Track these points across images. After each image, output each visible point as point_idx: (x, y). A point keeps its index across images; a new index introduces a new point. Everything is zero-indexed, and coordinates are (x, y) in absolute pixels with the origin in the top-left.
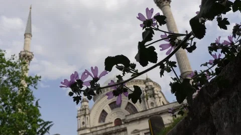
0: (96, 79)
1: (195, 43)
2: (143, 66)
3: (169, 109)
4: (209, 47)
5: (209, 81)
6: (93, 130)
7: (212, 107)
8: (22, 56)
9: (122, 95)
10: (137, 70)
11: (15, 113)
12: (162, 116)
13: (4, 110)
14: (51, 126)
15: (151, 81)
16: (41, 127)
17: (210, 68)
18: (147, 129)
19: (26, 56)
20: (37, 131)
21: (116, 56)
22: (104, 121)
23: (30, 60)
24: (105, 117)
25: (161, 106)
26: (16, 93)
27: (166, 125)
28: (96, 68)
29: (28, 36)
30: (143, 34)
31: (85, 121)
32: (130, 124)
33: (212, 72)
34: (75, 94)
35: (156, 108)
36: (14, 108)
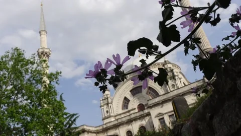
0: (119, 66)
1: (218, 15)
2: (167, 46)
3: (192, 89)
4: (230, 19)
5: (233, 54)
6: (117, 117)
7: (239, 81)
8: (40, 54)
9: (148, 79)
10: (160, 52)
11: (42, 109)
12: (185, 97)
13: (31, 107)
14: (77, 117)
15: (169, 63)
16: (68, 120)
17: (232, 42)
18: (171, 112)
19: (44, 53)
20: (65, 124)
21: (138, 40)
22: (127, 108)
23: (48, 56)
24: (128, 104)
25: (183, 87)
26: (40, 90)
27: (190, 105)
28: (118, 55)
29: (43, 33)
30: (163, 13)
31: (108, 110)
32: (153, 109)
33: (235, 45)
34: (100, 83)
35: (177, 89)
36: (40, 105)
